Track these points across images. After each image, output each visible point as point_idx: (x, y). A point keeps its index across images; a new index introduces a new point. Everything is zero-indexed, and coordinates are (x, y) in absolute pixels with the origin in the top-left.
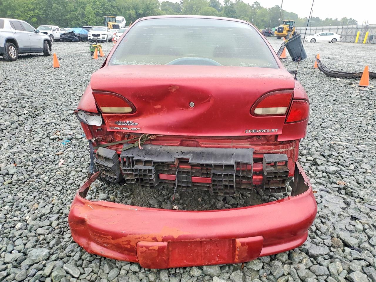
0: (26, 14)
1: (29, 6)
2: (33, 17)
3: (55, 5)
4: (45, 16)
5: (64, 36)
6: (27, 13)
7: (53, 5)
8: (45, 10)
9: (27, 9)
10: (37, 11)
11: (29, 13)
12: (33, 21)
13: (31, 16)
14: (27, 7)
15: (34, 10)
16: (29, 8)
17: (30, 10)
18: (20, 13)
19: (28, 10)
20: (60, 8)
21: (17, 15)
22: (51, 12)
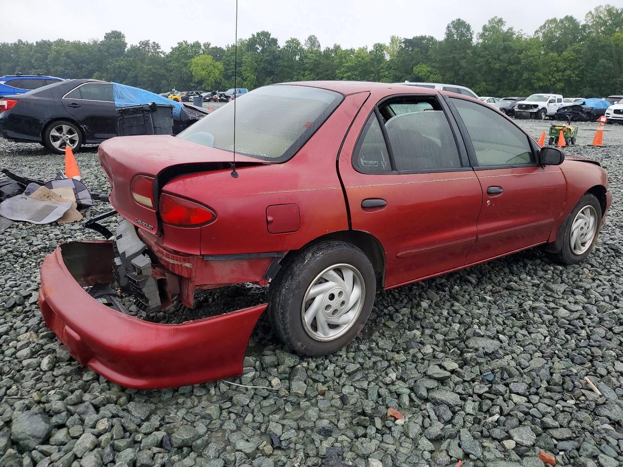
0: (550, 77)
1: (559, 64)
2: (559, 81)
3: (603, 60)
4: (579, 79)
5: (562, 111)
6: (552, 75)
7: (598, 62)
8: (583, 71)
9: (555, 69)
10: (568, 72)
11: (556, 75)
12: (558, 87)
13: (556, 79)
14: (556, 66)
15: (565, 70)
16: (558, 68)
17: (558, 71)
18: (542, 75)
19: (555, 71)
20: (611, 65)
21: (535, 78)
22: (591, 73)
